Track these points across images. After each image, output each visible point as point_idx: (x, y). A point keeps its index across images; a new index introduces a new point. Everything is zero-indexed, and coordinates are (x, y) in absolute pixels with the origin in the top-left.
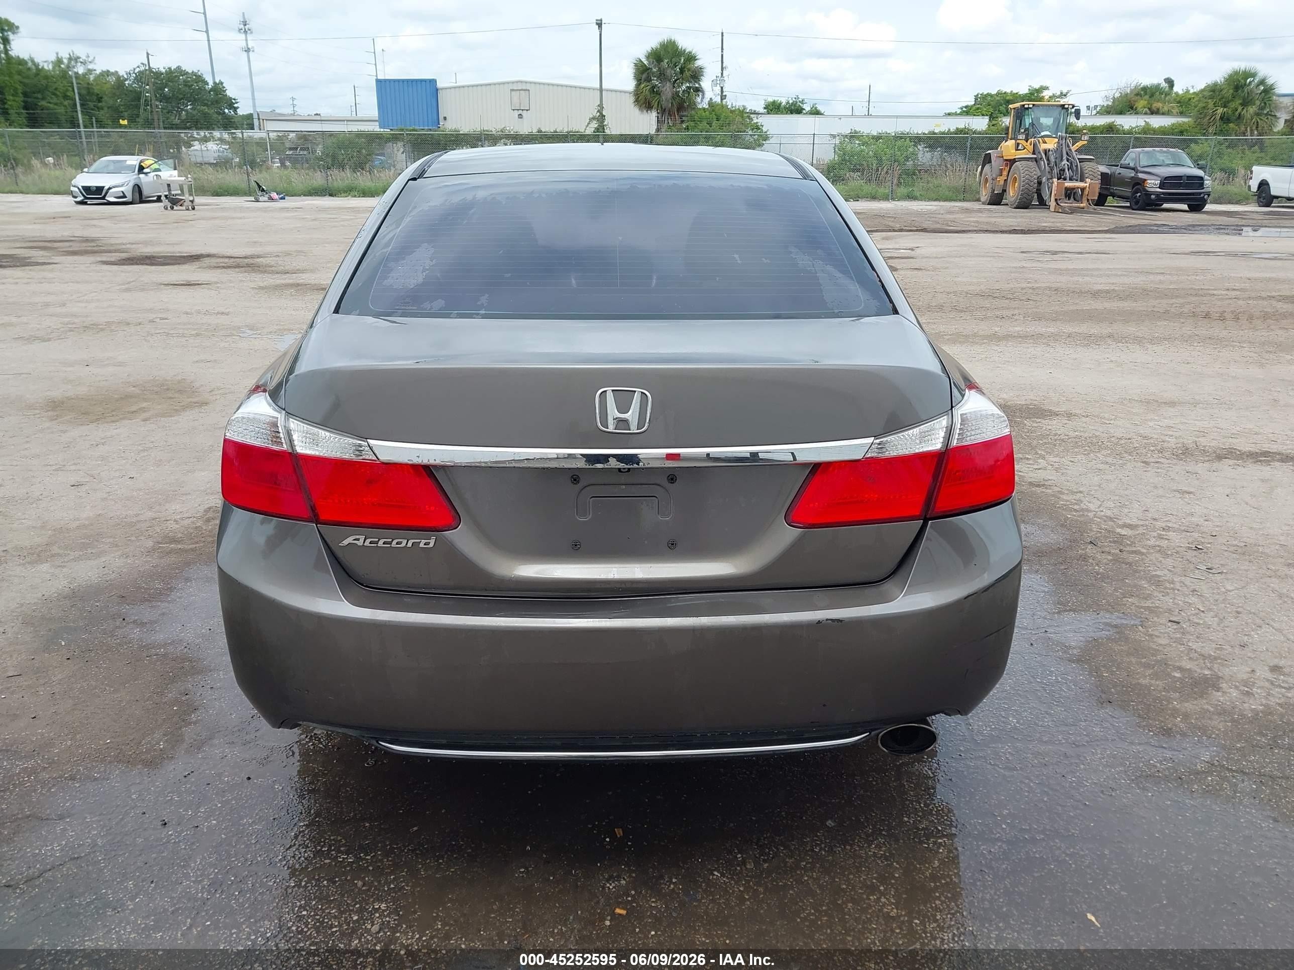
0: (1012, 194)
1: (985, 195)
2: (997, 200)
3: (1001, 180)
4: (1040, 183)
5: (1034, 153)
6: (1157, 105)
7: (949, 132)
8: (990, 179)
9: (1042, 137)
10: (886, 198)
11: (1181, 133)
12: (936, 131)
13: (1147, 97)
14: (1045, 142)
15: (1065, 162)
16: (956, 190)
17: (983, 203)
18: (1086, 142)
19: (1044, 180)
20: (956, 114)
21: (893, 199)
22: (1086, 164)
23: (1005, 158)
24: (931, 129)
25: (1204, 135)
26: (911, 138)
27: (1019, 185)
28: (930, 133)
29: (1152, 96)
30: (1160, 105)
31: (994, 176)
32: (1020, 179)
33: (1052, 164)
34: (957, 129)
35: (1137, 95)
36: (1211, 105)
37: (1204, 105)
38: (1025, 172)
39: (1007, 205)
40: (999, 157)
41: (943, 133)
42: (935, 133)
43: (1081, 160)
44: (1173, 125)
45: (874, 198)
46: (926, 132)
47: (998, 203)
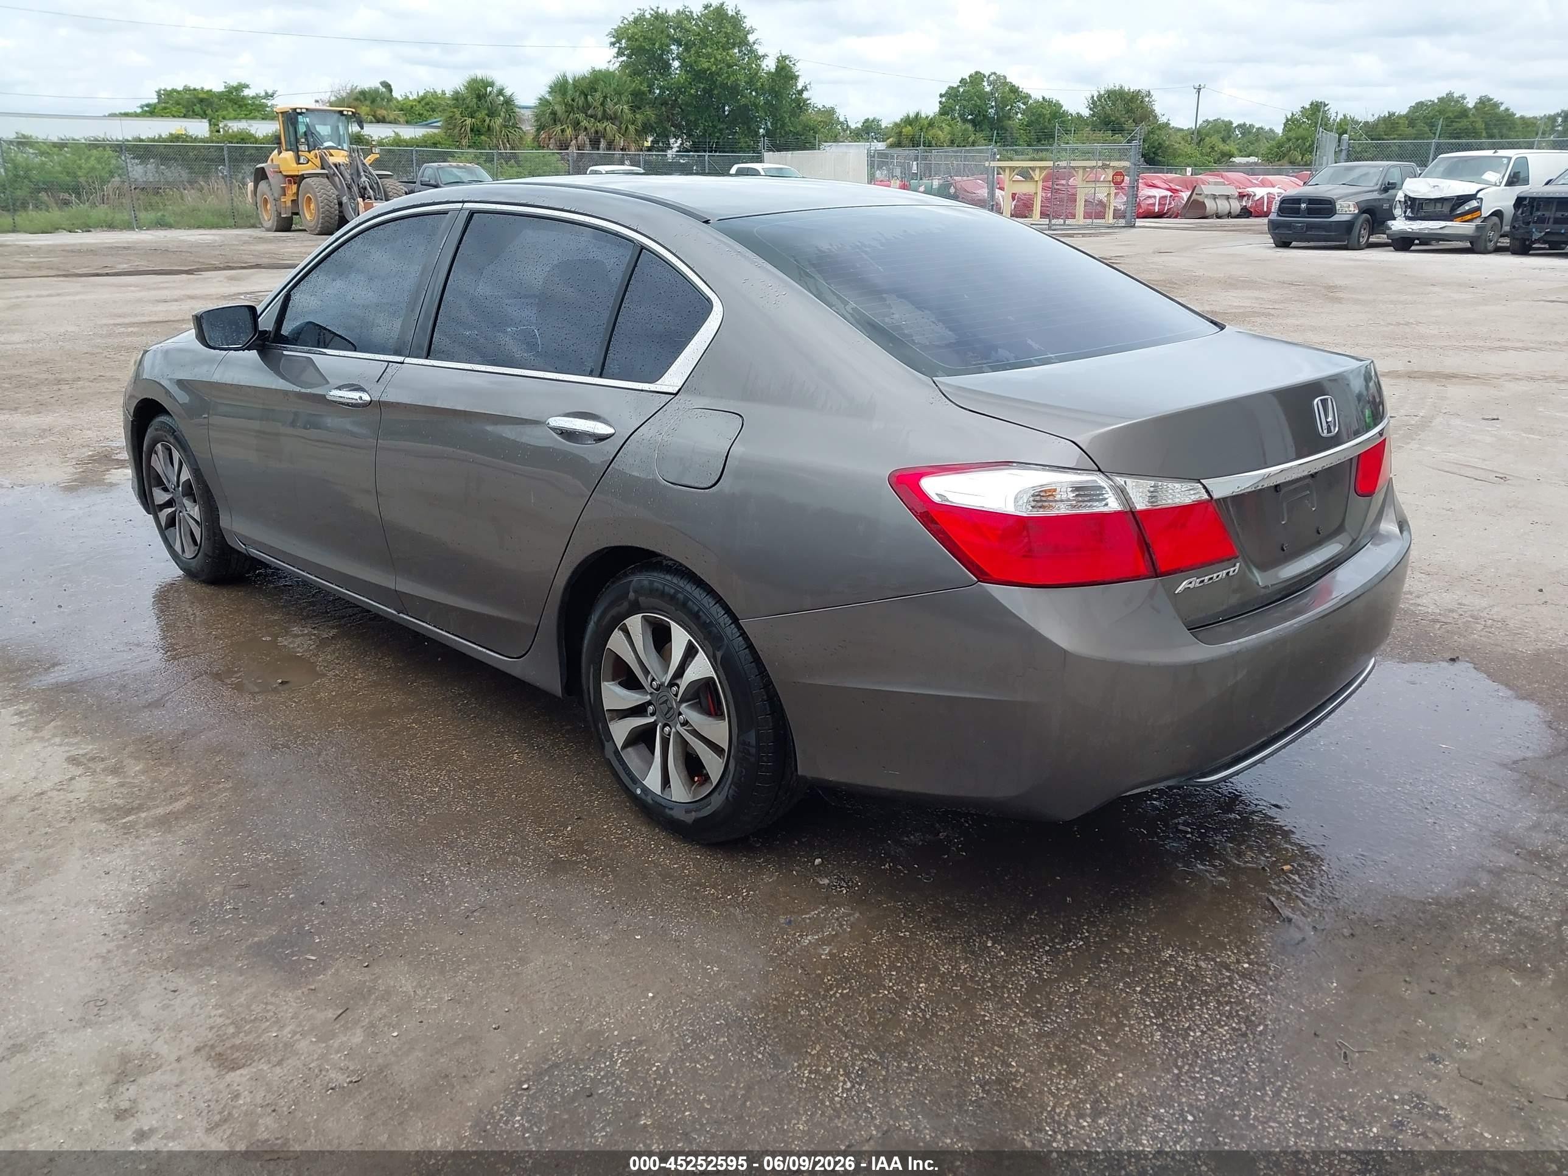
0: (309, 216)
1: (268, 218)
2: (285, 225)
3: (287, 200)
4: (340, 204)
5: (323, 168)
6: (381, 112)
7: (160, 139)
8: (270, 199)
9: (326, 148)
10: (128, 226)
11: (435, 145)
12: (143, 137)
13: (368, 103)
14: (331, 155)
15: (364, 179)
16: (221, 215)
17: (268, 230)
18: (378, 156)
19: (345, 199)
20: (136, 115)
21: (140, 228)
22: (386, 181)
23: (284, 173)
24: (136, 135)
25: (458, 147)
26: (111, 146)
27: (317, 205)
28: (135, 140)
29: (373, 101)
30: (384, 112)
31: (276, 195)
32: (316, 200)
33: (350, 181)
34: (171, 134)
35: (357, 99)
36: (458, 116)
37: (451, 114)
38: (320, 192)
39: (305, 230)
40: (277, 172)
41: (153, 140)
42: (141, 140)
43: (380, 176)
44: (424, 136)
45: (111, 227)
46: (130, 139)
47: (288, 229)
